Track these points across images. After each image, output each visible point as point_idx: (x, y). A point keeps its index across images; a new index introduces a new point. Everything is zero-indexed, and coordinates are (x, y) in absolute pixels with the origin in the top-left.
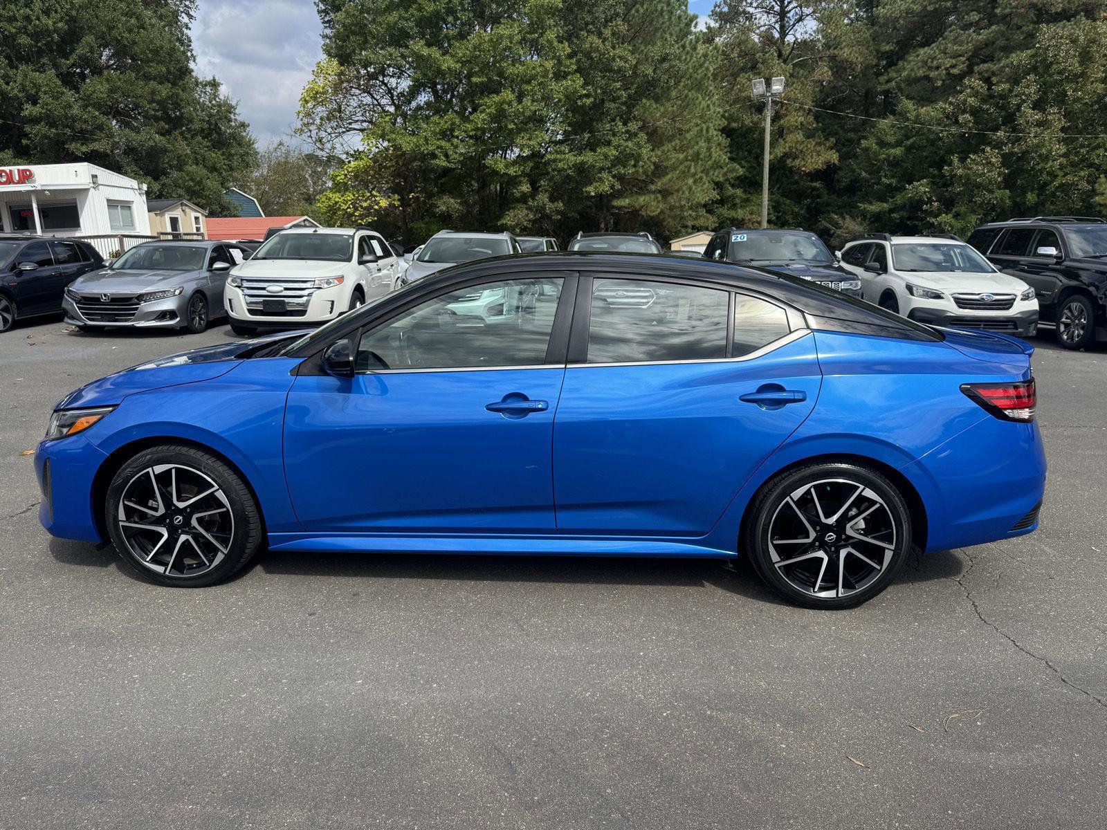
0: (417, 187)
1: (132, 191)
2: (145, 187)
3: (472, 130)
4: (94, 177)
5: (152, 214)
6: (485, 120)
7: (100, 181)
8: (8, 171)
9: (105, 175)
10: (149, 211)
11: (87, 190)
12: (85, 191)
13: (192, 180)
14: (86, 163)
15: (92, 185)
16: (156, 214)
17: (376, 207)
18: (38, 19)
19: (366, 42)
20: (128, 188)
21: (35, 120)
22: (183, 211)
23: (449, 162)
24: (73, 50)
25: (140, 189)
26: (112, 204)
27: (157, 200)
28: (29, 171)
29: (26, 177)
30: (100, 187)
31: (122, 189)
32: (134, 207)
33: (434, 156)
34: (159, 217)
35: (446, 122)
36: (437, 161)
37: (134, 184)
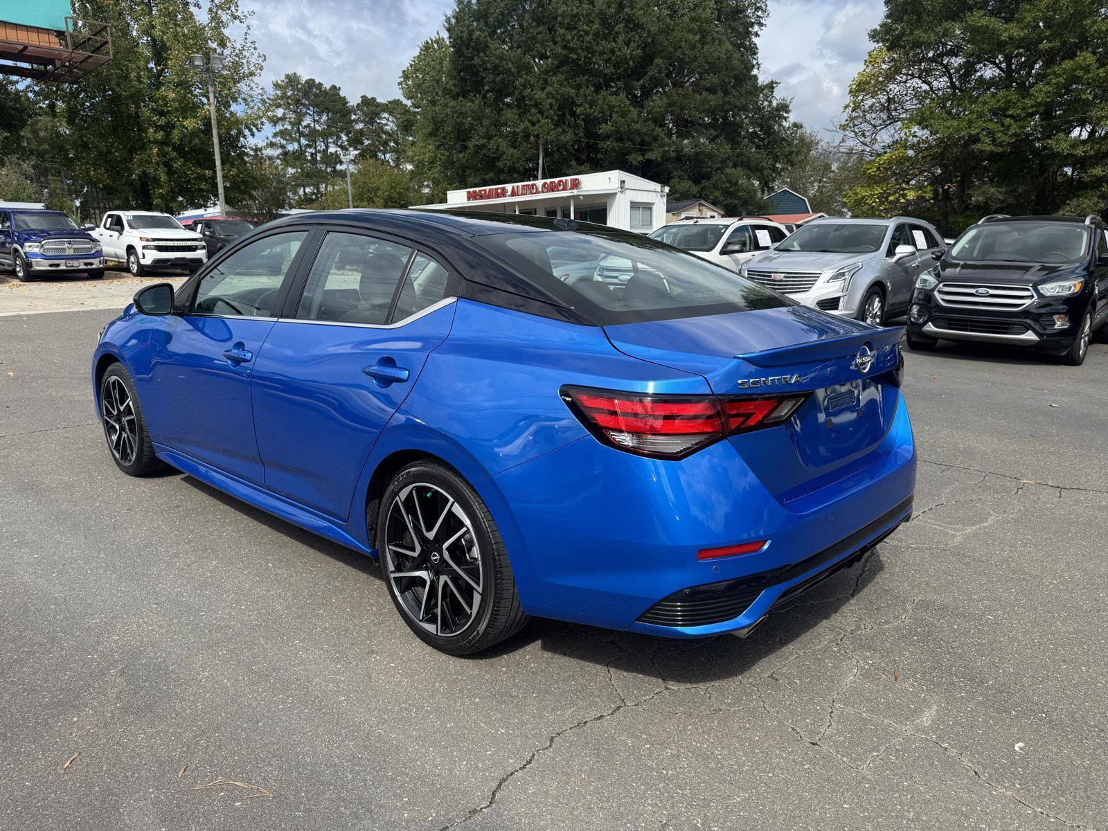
0: (956, 177)
1: (654, 194)
2: (667, 189)
3: (1032, 106)
4: (623, 182)
5: (670, 214)
6: (1049, 92)
7: (627, 185)
8: (564, 181)
9: (633, 181)
10: (667, 212)
11: (616, 194)
12: (612, 196)
13: (730, 182)
14: (618, 171)
15: (620, 189)
16: (673, 214)
17: (903, 201)
18: (620, 50)
19: (919, 19)
20: (651, 192)
21: (606, 137)
22: (700, 210)
23: (996, 146)
24: (645, 73)
25: (662, 191)
26: (635, 206)
27: (676, 202)
28: (577, 179)
29: (576, 184)
30: (627, 191)
31: (646, 192)
32: (655, 208)
33: (975, 139)
34: (675, 217)
35: (999, 101)
36: (979, 146)
37: (657, 186)
